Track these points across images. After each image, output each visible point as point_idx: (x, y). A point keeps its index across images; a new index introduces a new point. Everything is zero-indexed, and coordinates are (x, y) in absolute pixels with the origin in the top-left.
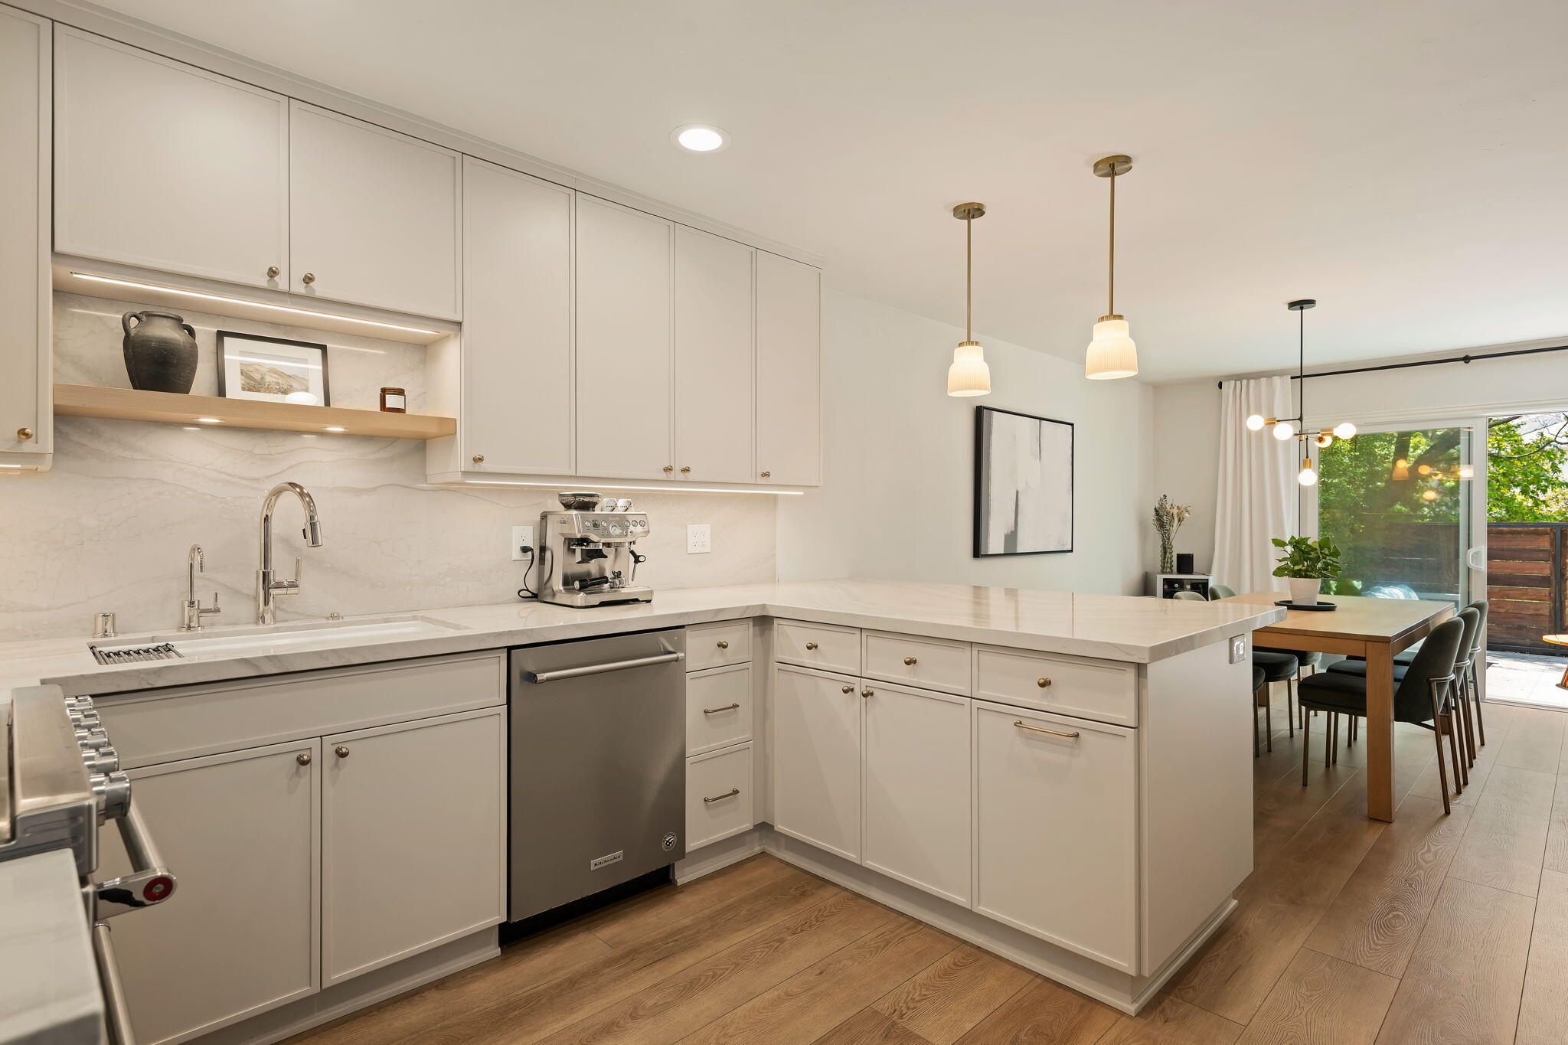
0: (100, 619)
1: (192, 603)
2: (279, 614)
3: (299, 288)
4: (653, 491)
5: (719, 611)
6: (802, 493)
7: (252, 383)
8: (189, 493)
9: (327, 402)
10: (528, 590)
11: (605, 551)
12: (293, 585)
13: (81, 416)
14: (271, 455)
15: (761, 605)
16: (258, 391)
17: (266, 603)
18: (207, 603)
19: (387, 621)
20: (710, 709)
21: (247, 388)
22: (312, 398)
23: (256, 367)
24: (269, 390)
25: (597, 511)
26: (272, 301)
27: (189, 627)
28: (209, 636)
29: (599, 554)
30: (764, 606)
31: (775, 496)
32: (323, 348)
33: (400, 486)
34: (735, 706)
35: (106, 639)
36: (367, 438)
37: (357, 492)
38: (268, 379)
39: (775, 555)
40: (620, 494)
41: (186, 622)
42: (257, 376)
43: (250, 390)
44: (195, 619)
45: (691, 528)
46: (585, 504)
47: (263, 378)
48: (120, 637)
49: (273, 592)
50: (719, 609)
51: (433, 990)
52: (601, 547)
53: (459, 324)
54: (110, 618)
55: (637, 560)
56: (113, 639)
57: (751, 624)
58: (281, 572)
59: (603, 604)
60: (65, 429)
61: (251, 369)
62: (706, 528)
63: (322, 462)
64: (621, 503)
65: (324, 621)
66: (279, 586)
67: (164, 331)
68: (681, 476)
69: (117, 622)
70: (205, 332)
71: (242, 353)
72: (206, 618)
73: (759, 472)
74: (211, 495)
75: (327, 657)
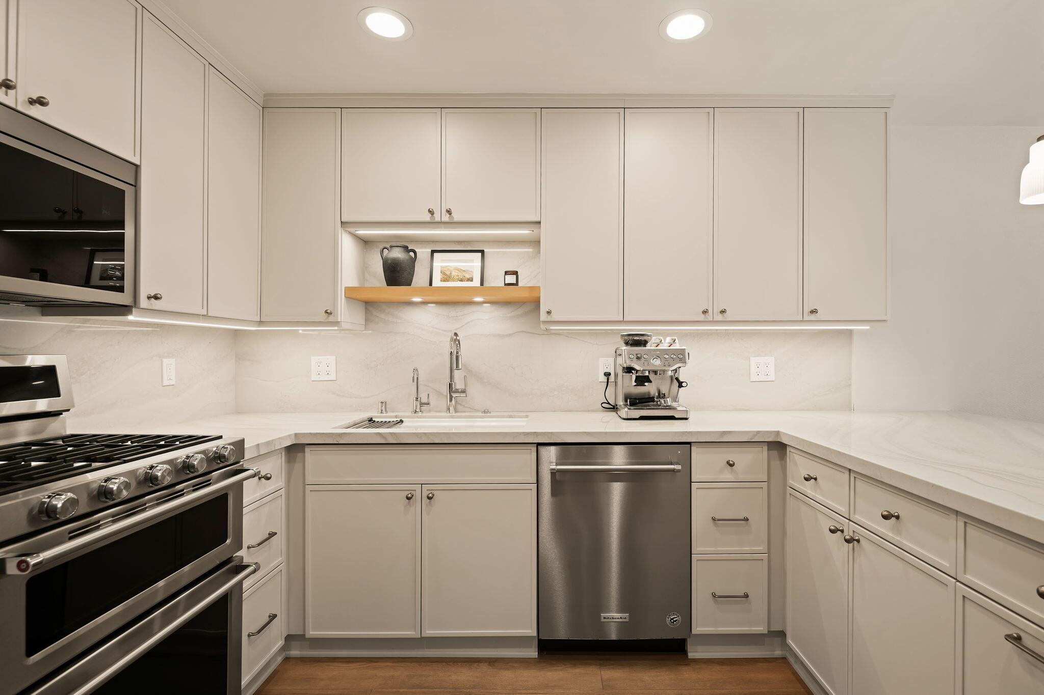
0: (380, 404)
1: (417, 398)
2: (459, 407)
3: (446, 218)
4: (717, 330)
5: (724, 433)
6: (868, 328)
7: (446, 278)
8: (420, 339)
9: (482, 284)
10: (609, 403)
11: (652, 377)
12: (463, 391)
13: (377, 302)
14: (457, 317)
15: (776, 431)
16: (448, 281)
17: (451, 400)
18: (424, 400)
19: (510, 417)
20: (717, 517)
21: (443, 280)
22: (476, 283)
23: (448, 268)
24: (453, 280)
25: (648, 347)
26: (434, 228)
27: (416, 412)
28: (424, 417)
29: (647, 379)
30: (778, 433)
31: (851, 331)
32: (482, 252)
33: (525, 332)
34: (746, 520)
35: (382, 414)
36: (507, 303)
37: (502, 336)
38: (454, 274)
39: (850, 385)
40: (665, 334)
41: (415, 409)
42: (448, 273)
43: (444, 281)
44: (418, 407)
45: (754, 360)
46: (637, 341)
47: (451, 274)
48: (389, 414)
49: (454, 395)
50: (724, 432)
51: (487, 664)
52: (647, 374)
53: (539, 223)
54: (384, 404)
55: (680, 385)
56: (385, 414)
57: (765, 448)
58: (459, 385)
59: (642, 418)
60: (370, 309)
61: (445, 269)
62: (771, 360)
63: (483, 319)
64: (668, 339)
65: (480, 414)
66: (457, 391)
67: (397, 254)
68: (720, 317)
69: (387, 407)
70: (423, 252)
71: (443, 261)
72: (424, 408)
73: (807, 310)
74: (430, 341)
75: (421, 437)
